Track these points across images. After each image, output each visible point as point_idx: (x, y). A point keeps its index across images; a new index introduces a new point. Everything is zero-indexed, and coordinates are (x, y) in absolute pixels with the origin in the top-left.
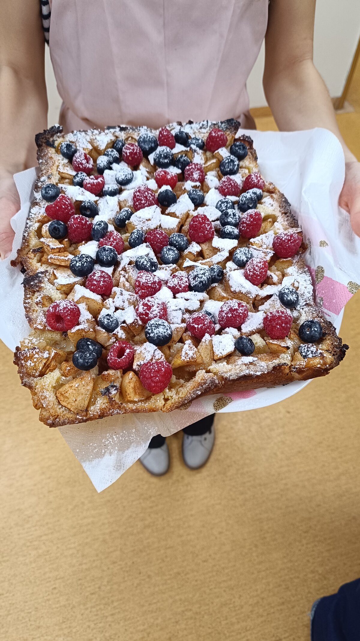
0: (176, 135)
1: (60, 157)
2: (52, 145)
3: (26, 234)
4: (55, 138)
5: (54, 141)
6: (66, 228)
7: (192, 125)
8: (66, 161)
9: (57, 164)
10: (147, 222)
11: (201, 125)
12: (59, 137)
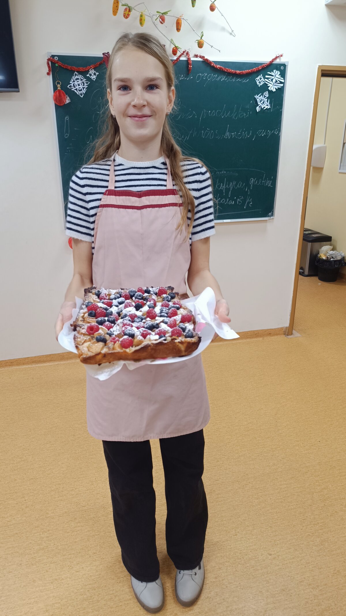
0: (145, 290)
1: (95, 296)
2: (91, 292)
3: (77, 317)
4: (93, 290)
5: (92, 291)
6: (95, 313)
7: (153, 288)
8: (97, 297)
9: (93, 297)
10: (129, 312)
11: (157, 288)
12: (94, 290)
